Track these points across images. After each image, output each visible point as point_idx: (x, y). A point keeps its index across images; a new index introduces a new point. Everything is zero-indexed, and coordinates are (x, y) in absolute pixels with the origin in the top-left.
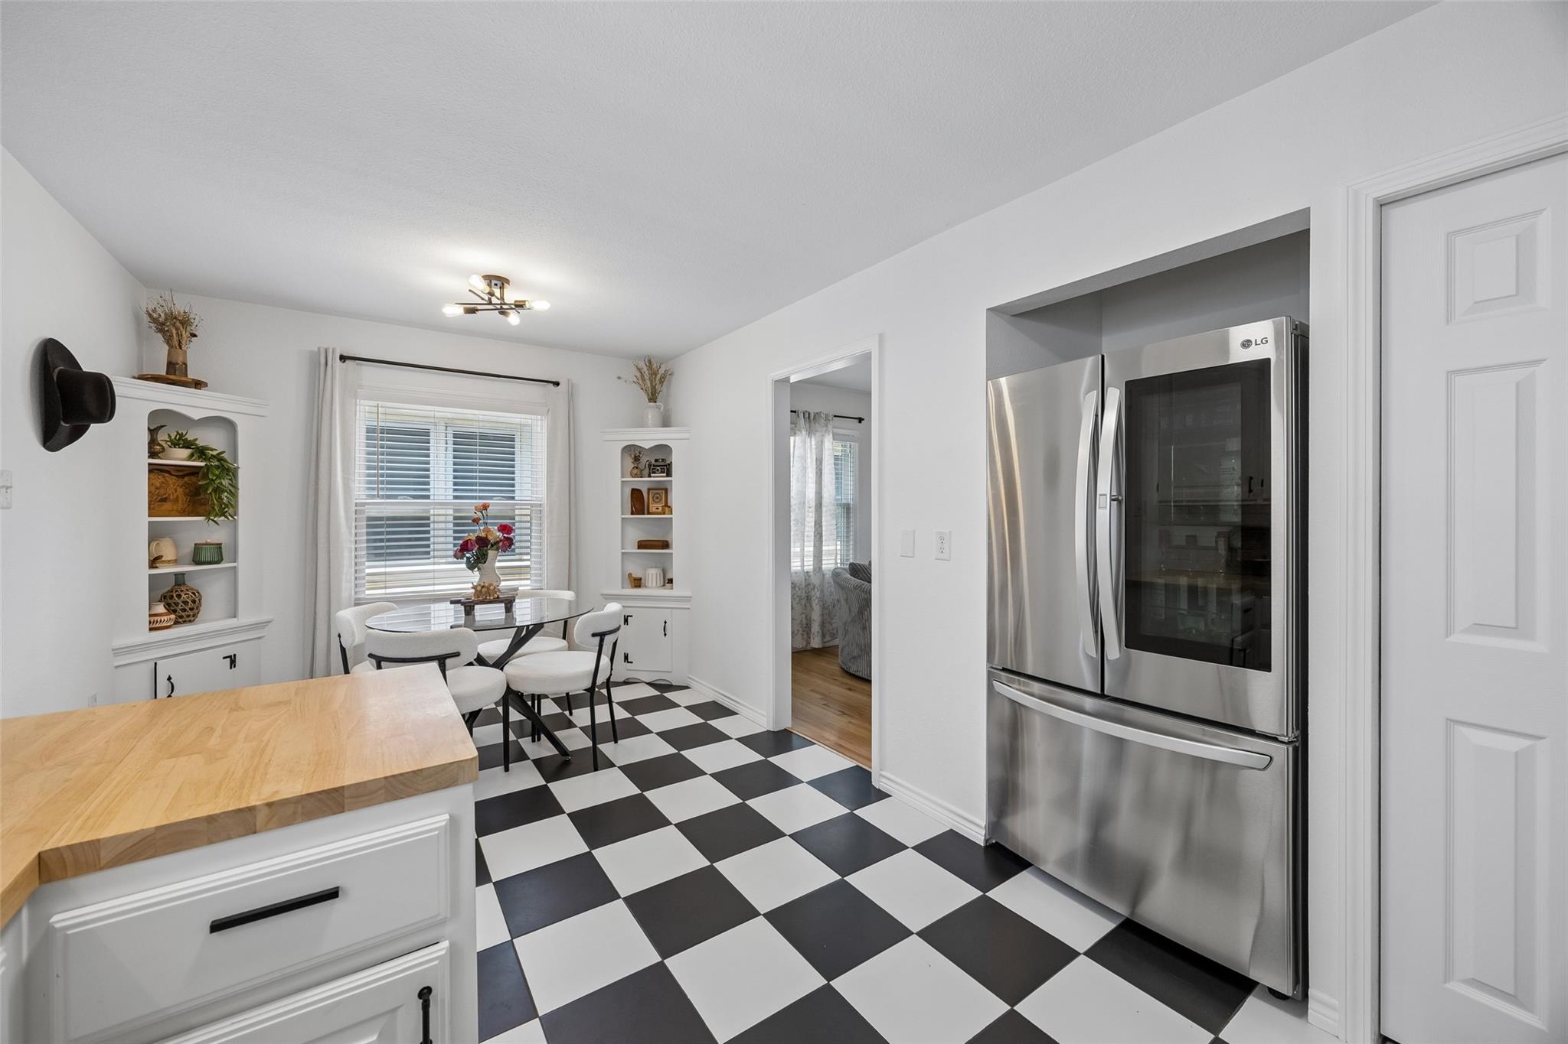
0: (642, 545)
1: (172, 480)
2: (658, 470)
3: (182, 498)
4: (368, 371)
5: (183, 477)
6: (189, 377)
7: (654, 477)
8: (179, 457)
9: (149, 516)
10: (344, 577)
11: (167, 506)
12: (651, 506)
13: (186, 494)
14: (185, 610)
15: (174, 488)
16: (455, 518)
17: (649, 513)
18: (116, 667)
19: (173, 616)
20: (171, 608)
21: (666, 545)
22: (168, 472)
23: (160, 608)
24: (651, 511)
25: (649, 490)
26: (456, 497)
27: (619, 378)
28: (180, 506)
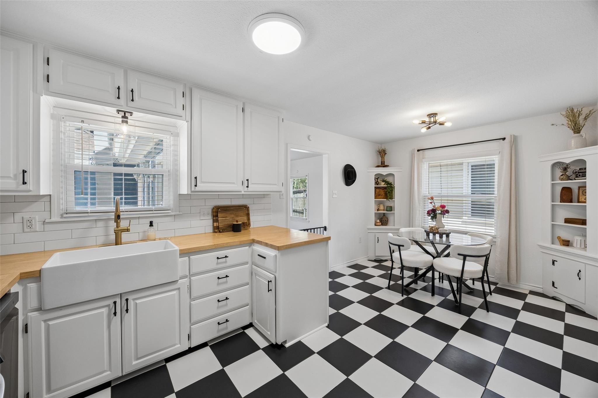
0: (567, 221)
1: (381, 190)
2: (580, 175)
3: (383, 194)
4: (427, 152)
5: (384, 189)
6: (385, 164)
7: (578, 180)
8: (383, 185)
9: (375, 199)
10: (417, 219)
11: (380, 196)
12: (580, 197)
13: (384, 194)
14: (383, 222)
15: (382, 192)
16: (472, 202)
17: (579, 202)
18: (369, 232)
19: (381, 223)
20: (381, 221)
21: (584, 222)
22: (381, 188)
23: (378, 221)
24: (580, 200)
25: (579, 188)
26: (472, 194)
27: (553, 125)
28: (383, 197)
